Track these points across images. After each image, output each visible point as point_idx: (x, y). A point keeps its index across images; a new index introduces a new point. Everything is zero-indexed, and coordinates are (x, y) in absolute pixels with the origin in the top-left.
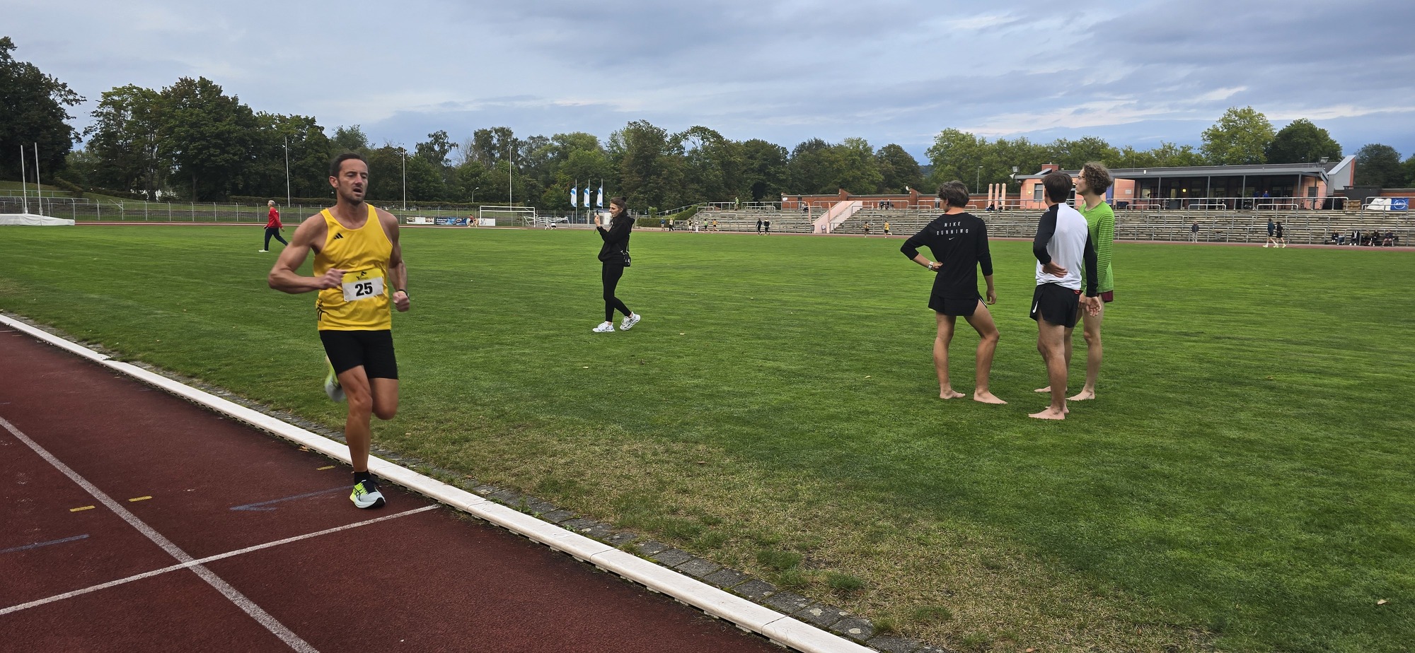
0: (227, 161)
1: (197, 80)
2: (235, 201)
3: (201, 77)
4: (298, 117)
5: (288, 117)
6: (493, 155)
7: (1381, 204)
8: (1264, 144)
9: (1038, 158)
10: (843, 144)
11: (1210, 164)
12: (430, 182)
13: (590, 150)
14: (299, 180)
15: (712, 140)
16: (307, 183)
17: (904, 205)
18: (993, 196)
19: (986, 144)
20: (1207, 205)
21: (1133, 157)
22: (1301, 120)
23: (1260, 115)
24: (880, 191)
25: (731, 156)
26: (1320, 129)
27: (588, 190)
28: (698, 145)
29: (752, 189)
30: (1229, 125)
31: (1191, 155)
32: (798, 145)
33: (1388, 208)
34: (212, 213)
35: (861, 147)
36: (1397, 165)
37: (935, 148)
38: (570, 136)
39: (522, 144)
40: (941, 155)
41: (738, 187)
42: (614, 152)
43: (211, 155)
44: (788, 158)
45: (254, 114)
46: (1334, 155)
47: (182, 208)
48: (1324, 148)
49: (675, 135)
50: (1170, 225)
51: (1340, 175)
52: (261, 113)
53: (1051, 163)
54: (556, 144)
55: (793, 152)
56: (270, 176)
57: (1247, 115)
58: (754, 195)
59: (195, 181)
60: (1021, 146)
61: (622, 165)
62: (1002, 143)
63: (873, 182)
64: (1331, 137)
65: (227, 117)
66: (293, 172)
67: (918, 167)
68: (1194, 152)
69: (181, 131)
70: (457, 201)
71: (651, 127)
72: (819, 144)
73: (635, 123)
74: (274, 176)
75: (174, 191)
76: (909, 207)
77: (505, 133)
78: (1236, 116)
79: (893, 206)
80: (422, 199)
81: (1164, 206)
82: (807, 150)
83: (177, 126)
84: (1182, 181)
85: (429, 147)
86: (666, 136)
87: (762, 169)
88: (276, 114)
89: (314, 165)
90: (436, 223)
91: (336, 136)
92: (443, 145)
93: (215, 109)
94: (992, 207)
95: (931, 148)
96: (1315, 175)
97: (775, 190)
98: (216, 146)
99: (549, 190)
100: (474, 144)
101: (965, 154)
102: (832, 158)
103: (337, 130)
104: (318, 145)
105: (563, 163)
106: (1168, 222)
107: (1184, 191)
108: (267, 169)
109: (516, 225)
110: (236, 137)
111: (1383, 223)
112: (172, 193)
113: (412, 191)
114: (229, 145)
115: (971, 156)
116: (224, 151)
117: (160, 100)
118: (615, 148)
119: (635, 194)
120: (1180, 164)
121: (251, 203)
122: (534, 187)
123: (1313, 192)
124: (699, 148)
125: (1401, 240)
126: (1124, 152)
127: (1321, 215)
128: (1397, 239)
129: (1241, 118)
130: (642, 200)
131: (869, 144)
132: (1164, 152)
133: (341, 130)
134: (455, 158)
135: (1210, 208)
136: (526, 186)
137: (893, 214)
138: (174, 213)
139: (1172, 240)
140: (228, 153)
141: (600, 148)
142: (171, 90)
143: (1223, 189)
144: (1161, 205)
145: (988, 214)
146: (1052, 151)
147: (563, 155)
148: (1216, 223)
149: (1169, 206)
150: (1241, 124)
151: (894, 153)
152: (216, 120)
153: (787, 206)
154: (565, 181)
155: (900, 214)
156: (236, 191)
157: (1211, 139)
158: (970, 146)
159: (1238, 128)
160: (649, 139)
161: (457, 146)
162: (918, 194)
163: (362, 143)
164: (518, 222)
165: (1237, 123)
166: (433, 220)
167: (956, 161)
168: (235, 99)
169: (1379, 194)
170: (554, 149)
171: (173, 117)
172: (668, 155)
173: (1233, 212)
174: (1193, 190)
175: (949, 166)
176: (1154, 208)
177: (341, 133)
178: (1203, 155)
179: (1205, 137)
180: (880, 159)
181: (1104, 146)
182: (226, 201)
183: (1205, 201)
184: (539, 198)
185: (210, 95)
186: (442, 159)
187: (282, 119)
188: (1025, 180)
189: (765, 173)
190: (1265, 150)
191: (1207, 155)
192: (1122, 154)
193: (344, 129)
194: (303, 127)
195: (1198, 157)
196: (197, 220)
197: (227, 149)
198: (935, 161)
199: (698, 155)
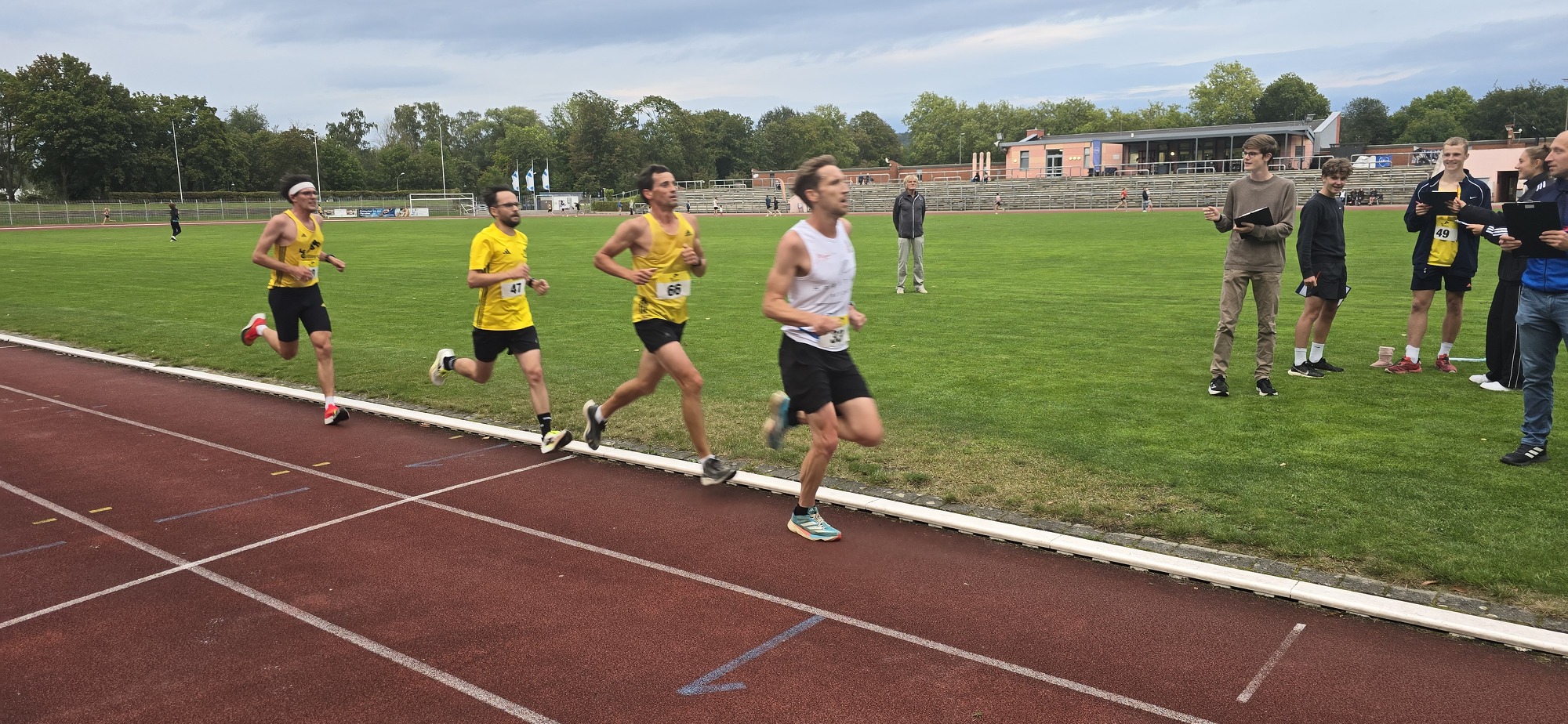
0: (102, 151)
1: (60, 57)
2: (116, 198)
3: (64, 54)
4: (185, 97)
5: (173, 97)
6: (418, 134)
7: (1365, 162)
8: (1253, 100)
9: (1021, 123)
10: (815, 112)
11: (1199, 124)
12: (348, 168)
13: (529, 126)
14: (191, 171)
15: (669, 111)
16: (202, 175)
17: (885, 179)
18: (978, 166)
19: (967, 108)
20: (1195, 168)
21: (1120, 118)
22: (1289, 75)
23: (1247, 69)
24: (856, 164)
25: (691, 127)
26: (1308, 84)
27: (531, 172)
28: (653, 117)
29: (716, 165)
30: (1217, 81)
31: (1179, 114)
32: (763, 114)
33: (1373, 166)
34: (90, 213)
35: (833, 115)
36: (1384, 119)
37: (912, 114)
38: (505, 111)
39: (453, 122)
40: (920, 121)
41: (702, 164)
42: (559, 127)
43: (81, 145)
44: (754, 127)
45: (131, 96)
46: (1321, 110)
47: (53, 208)
48: (1312, 103)
49: (628, 107)
50: (1159, 191)
51: (1326, 132)
52: (139, 93)
53: (1036, 129)
54: (491, 120)
55: (759, 123)
56: (155, 167)
57: (1235, 70)
58: (719, 171)
59: (64, 176)
60: (1004, 110)
61: (569, 142)
62: (983, 107)
63: (848, 154)
64: (1319, 92)
65: (98, 100)
66: (183, 161)
67: (896, 136)
68: (1183, 111)
69: (42, 117)
70: (380, 189)
71: (599, 99)
72: (787, 113)
73: (580, 94)
74: (160, 167)
75: (37, 189)
76: (890, 181)
77: (431, 110)
78: (1223, 71)
79: (872, 180)
80: (340, 188)
81: (1153, 171)
82: (774, 120)
83: (39, 112)
84: (1171, 144)
85: (344, 128)
86: (617, 108)
87: (726, 143)
88: (157, 94)
89: (209, 152)
90: (359, 216)
91: (230, 118)
92: (358, 125)
93: (84, 90)
94: (977, 179)
95: (909, 115)
96: (1301, 133)
97: (741, 166)
98: (87, 134)
99: (485, 173)
100: (395, 122)
101: (945, 120)
102: (803, 129)
103: (230, 111)
104: (211, 130)
105: (499, 143)
106: (1157, 188)
107: (1173, 154)
108: (153, 160)
109: (453, 214)
110: (111, 123)
111: (1367, 181)
112: (38, 193)
113: (326, 180)
114: (104, 132)
115: (952, 121)
116: (97, 139)
117: (18, 82)
118: (558, 123)
119: (586, 175)
120: (1168, 126)
121: (134, 200)
122: (469, 170)
123: (1300, 151)
124: (655, 121)
125: (1386, 198)
126: (1111, 113)
127: (1308, 176)
128: (1381, 197)
129: (1228, 73)
130: (595, 181)
131: (842, 112)
132: (1152, 112)
133: (235, 111)
134: (374, 140)
135: (1198, 171)
136: (460, 169)
137: (874, 189)
138: (44, 215)
139: (1162, 206)
140: (104, 142)
141: (541, 123)
142: (27, 70)
143: (1211, 152)
144: (1150, 170)
145: (973, 186)
146: (1036, 114)
147: (499, 132)
148: (1205, 187)
149: (1158, 171)
150: (1229, 80)
151: (868, 121)
152: (85, 104)
153: (759, 184)
154: (504, 163)
155: (881, 189)
156: (116, 186)
157: (1199, 97)
158: (950, 111)
159: (1225, 84)
160: (597, 112)
161: (376, 126)
162: (899, 166)
163: (262, 125)
164: (455, 210)
165: (1224, 79)
166: (356, 212)
167: (936, 128)
168: (107, 79)
169: (1364, 151)
170: (487, 126)
171: (33, 102)
172: (620, 129)
173: (1221, 176)
174: (1182, 153)
175: (928, 133)
176: (1142, 173)
177: (236, 115)
178: (1192, 115)
179: (1193, 95)
180: (854, 129)
181: (1090, 107)
182: (105, 199)
183: (1193, 165)
184: (475, 183)
185: (77, 74)
186: (358, 141)
187: (166, 100)
188: (1010, 147)
189: (729, 148)
190: (1254, 107)
191: (1196, 114)
192: (1109, 115)
193: (240, 110)
194: (192, 109)
195: (1187, 116)
196: (72, 222)
197: (102, 136)
198: (914, 128)
199: (654, 128)
